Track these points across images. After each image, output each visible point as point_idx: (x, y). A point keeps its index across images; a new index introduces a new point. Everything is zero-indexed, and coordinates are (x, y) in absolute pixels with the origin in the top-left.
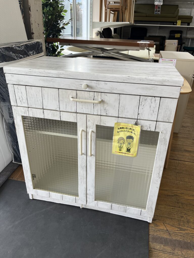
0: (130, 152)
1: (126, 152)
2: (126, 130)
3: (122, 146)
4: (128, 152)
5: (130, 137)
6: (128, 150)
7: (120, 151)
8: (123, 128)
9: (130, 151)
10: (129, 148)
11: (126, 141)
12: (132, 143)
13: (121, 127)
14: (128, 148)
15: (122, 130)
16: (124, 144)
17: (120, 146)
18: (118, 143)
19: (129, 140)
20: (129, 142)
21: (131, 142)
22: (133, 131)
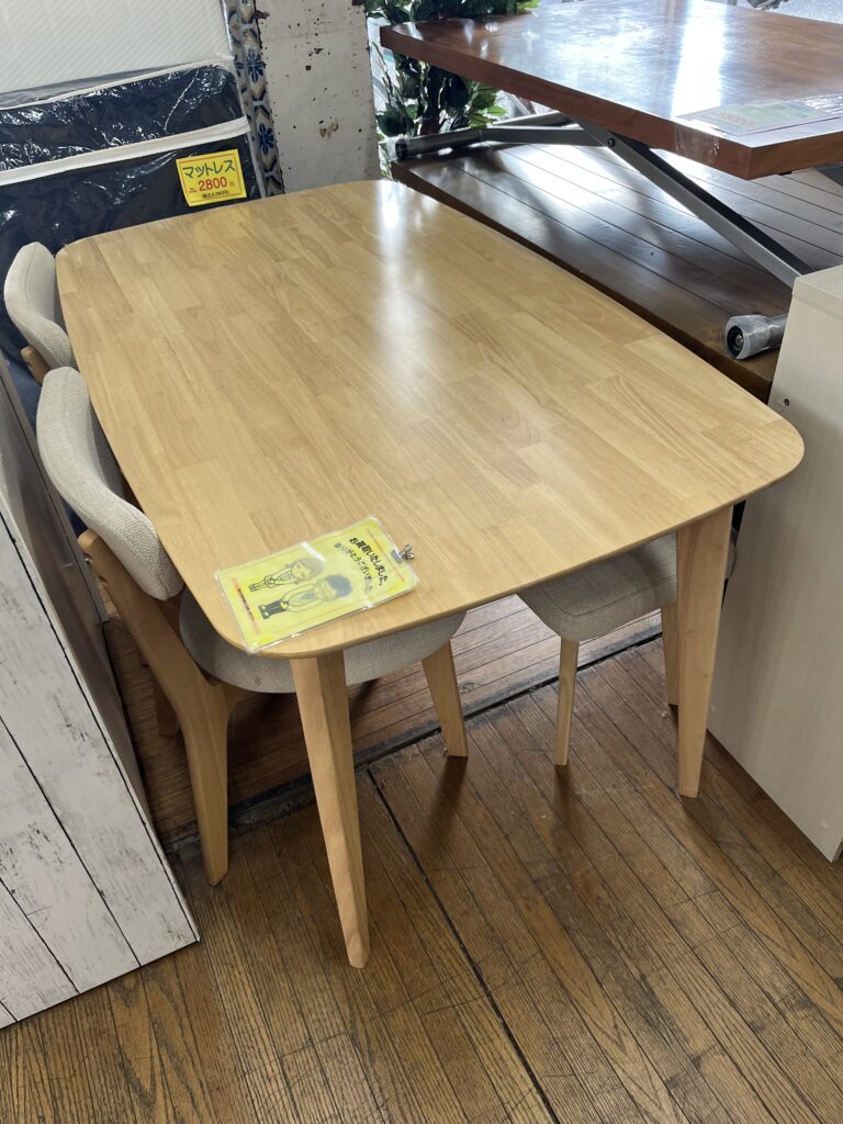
0: (265, 617)
1: (260, 607)
2: (366, 558)
3: (277, 582)
4: (262, 611)
5: (341, 585)
6: (274, 609)
7: (246, 591)
8: (367, 549)
9: (271, 613)
10: (284, 606)
11: (314, 581)
12: (316, 603)
13: (368, 542)
14: (287, 603)
15: (359, 551)
16: (296, 583)
17: (275, 577)
18: (287, 566)
19: (326, 586)
20: (317, 590)
21: (320, 596)
22: (376, 580)
